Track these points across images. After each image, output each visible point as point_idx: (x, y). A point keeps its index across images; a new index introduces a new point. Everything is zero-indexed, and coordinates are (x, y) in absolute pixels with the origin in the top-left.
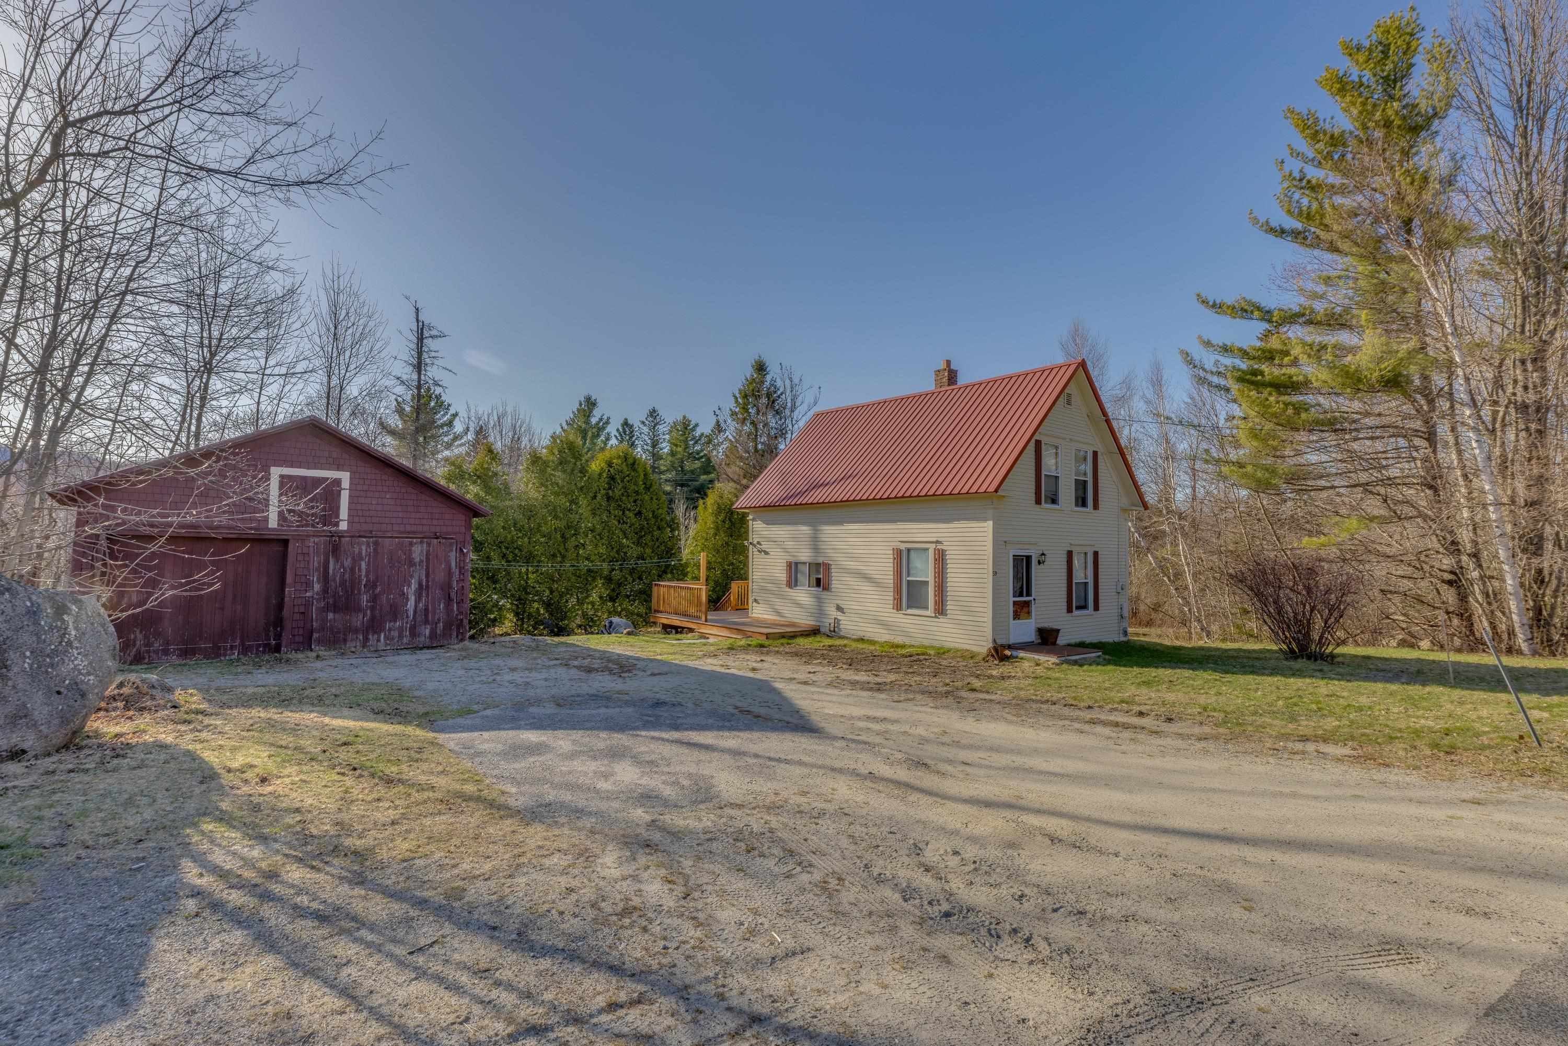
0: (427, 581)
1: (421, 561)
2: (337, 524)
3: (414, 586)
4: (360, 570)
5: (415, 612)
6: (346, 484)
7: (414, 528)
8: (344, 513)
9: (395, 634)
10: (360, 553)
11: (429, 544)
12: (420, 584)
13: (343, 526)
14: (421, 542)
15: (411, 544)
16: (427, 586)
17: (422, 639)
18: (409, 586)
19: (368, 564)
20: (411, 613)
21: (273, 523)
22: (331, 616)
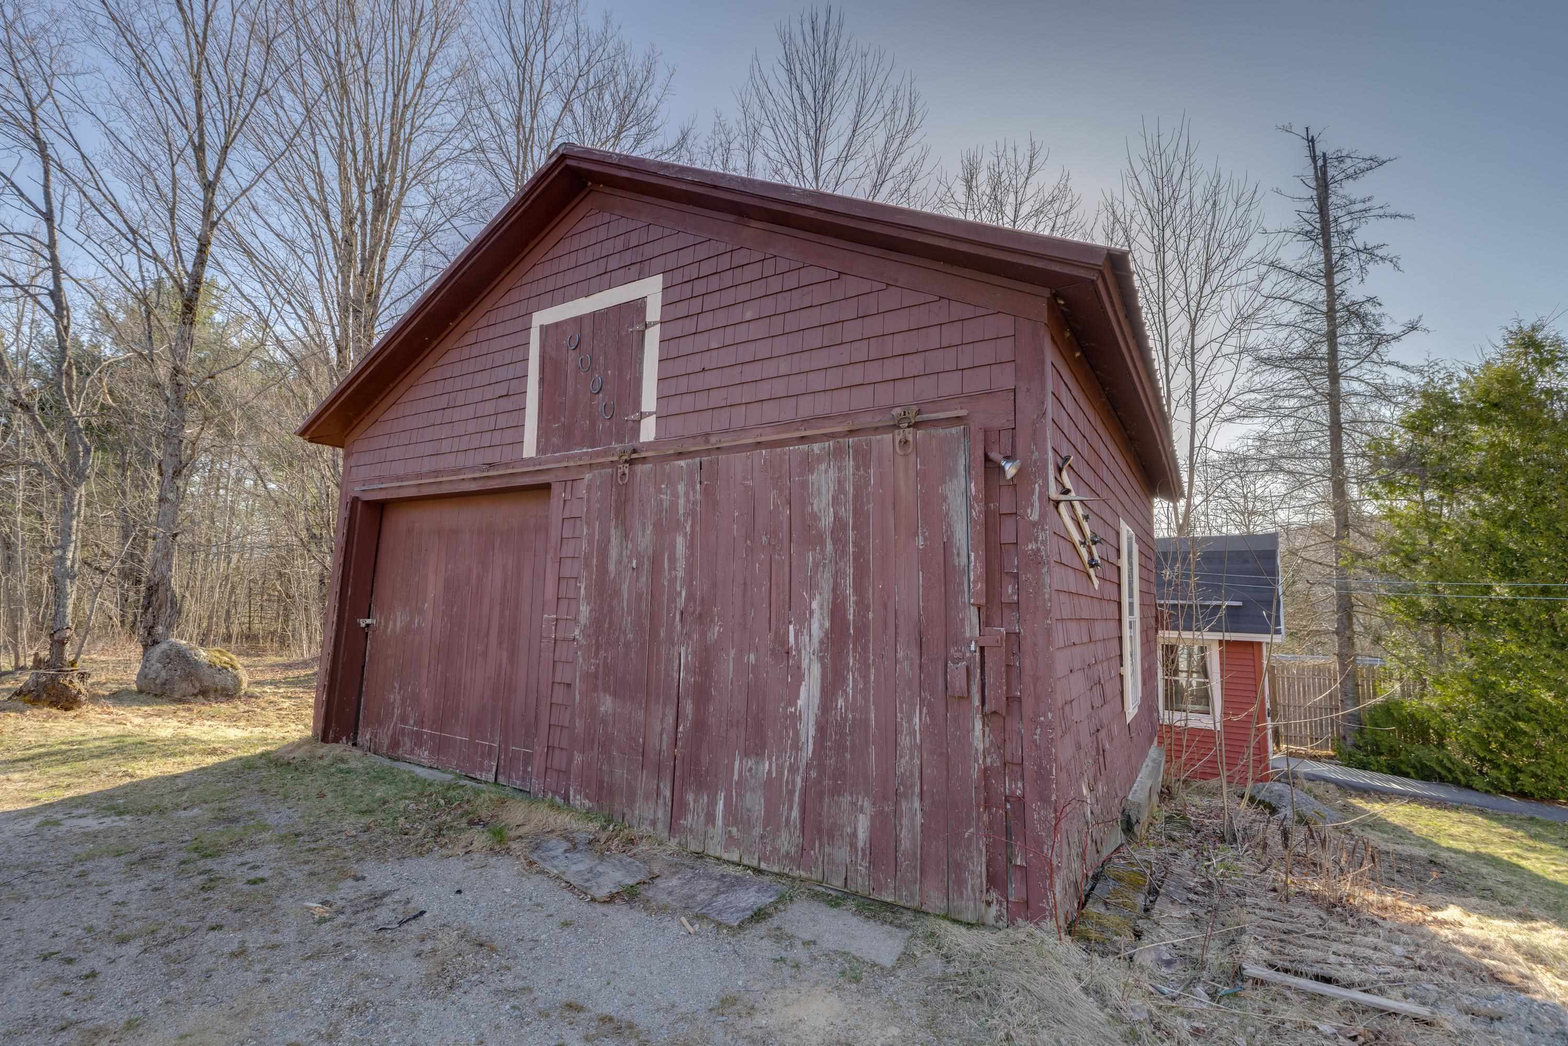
0: (862, 606)
1: (839, 525)
2: (636, 431)
3: (818, 625)
4: (673, 560)
5: (822, 730)
6: (653, 313)
7: (822, 405)
8: (649, 400)
9: (755, 803)
10: (674, 505)
11: (863, 458)
12: (836, 611)
13: (648, 431)
14: (838, 453)
15: (808, 464)
16: (862, 629)
17: (842, 854)
18: (804, 620)
19: (691, 546)
20: (808, 730)
21: (529, 449)
22: (607, 704)
